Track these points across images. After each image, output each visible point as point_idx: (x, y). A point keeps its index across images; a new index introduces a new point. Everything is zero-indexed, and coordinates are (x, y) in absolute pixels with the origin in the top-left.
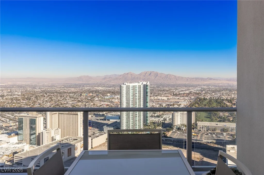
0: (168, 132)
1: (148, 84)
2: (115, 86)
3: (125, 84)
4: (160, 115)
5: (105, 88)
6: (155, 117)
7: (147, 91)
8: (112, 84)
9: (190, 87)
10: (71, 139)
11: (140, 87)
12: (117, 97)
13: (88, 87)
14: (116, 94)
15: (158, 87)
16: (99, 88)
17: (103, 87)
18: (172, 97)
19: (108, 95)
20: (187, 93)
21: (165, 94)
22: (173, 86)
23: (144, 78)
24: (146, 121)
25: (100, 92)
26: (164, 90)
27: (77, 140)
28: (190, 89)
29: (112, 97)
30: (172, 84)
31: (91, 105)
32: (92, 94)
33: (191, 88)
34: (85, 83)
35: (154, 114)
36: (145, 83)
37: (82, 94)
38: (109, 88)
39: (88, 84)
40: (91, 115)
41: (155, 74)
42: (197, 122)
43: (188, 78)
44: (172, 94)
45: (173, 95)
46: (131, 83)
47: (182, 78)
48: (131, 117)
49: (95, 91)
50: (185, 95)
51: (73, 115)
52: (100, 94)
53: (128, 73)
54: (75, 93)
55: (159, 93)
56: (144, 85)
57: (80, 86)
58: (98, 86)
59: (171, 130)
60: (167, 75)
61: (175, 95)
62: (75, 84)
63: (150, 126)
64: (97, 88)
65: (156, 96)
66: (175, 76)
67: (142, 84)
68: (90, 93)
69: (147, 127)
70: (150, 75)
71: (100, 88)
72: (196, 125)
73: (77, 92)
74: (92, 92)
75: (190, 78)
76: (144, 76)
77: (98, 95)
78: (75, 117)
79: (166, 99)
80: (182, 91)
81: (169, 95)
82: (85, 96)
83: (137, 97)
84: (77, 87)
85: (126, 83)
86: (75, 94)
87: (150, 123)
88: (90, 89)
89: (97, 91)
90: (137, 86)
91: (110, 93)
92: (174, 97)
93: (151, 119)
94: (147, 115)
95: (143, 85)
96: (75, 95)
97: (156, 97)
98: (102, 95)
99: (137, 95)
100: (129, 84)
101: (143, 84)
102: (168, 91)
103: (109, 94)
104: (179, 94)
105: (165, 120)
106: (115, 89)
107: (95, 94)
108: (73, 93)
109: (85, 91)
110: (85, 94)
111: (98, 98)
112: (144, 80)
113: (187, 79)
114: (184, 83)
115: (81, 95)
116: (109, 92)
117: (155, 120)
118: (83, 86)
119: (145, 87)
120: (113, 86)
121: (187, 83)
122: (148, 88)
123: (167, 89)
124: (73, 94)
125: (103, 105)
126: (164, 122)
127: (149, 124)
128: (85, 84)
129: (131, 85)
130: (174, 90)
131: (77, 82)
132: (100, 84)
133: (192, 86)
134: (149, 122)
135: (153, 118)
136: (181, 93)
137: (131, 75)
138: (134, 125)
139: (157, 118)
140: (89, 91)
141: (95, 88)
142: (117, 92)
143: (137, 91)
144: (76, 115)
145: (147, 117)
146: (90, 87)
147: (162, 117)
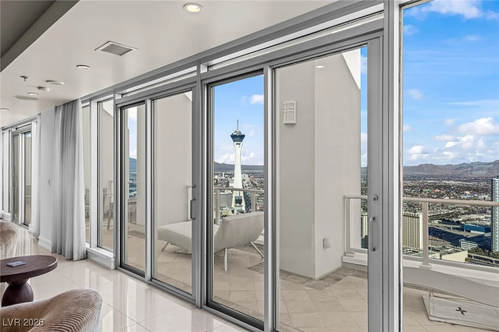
2: (478, 179)
5: (460, 182)
8: (472, 177)
10: (408, 249)
12: (483, 197)
13: (432, 180)
14: (480, 193)
16: (449, 182)
17: (458, 181)
19: (466, 194)
25: (452, 188)
27: (417, 252)
29: (474, 197)
31: (438, 206)
32: (439, 191)
34: (427, 174)
37: (424, 190)
38: (468, 183)
39: (432, 176)
40: (438, 221)
49: (443, 186)
51: (412, 218)
52: (453, 190)
54: (412, 187)
57: (419, 178)
58: (448, 180)
62: (412, 176)
64: (447, 182)
68: (435, 188)
71: (451, 181)
73: (416, 187)
74: (439, 187)
77: (448, 192)
78: (414, 221)
82: (428, 193)
84: (415, 180)
86: (412, 189)
88: (435, 183)
89: (446, 187)
91: (470, 191)
96: (413, 191)
98: (457, 193)
103: (467, 192)
106: (478, 185)
107: (443, 191)
108: (409, 187)
109: (427, 185)
110: (427, 190)
111: (449, 197)
115: (421, 191)
116: (468, 189)
118: (425, 179)
120: (476, 180)
124: (410, 189)
125: (457, 207)
128: (427, 176)
131: (416, 173)
132: (452, 177)
140: (433, 185)
141: (444, 182)
142: (483, 189)
144: (417, 219)
146: (435, 180)
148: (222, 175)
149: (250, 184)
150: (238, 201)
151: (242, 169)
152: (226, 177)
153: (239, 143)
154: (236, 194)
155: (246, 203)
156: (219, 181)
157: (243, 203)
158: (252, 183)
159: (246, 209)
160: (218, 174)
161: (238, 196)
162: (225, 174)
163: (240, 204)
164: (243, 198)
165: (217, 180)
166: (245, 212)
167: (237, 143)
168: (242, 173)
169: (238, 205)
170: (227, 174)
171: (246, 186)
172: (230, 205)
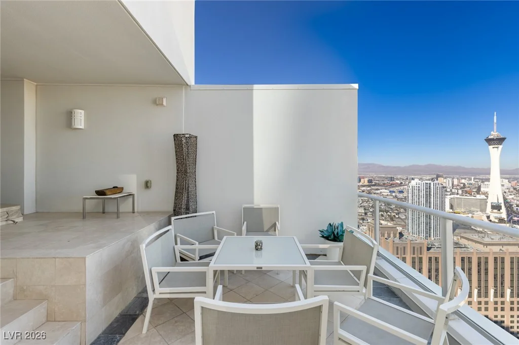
148: (470, 179)
149: (512, 189)
150: (496, 207)
151: (501, 174)
152: (477, 182)
153: (496, 146)
154: (492, 199)
155: (508, 211)
156: (467, 186)
157: (503, 210)
158: (515, 189)
159: (507, 217)
160: (465, 179)
161: (496, 202)
162: (474, 179)
163: (499, 210)
164: (503, 205)
165: (464, 184)
166: (506, 219)
167: (494, 146)
168: (501, 178)
169: (495, 211)
170: (477, 179)
171: (505, 192)
172: (483, 210)
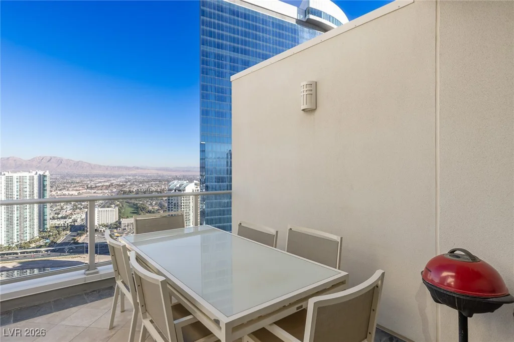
0: (80, 236)
1: (47, 173)
3: (4, 174)
4: (68, 216)
6: (58, 218)
7: (45, 184)
9: (110, 177)
11: (32, 178)
15: (63, 178)
18: (86, 191)
20: (107, 186)
21: (75, 187)
22: (87, 176)
23: (38, 165)
24: (44, 226)
26: (72, 183)
28: (111, 181)
30: (85, 173)
33: (112, 179)
35: (56, 215)
36: (41, 173)
41: (58, 161)
42: (121, 219)
43: (108, 166)
44: (86, 187)
45: (88, 188)
46: (15, 172)
47: (100, 166)
48: (15, 222)
50: (104, 187)
53: (8, 158)
55: (65, 187)
56: (40, 175)
59: (84, 234)
60: (78, 162)
61: (90, 188)
63: (50, 231)
65: (60, 190)
66: (90, 164)
67: (36, 174)
69: (44, 234)
70: (51, 161)
72: (120, 223)
75: (110, 167)
76: (39, 163)
79: (77, 194)
80: (100, 182)
81: (81, 188)
83: (28, 193)
85: (6, 173)
87: (51, 227)
90: (26, 177)
92: (88, 191)
93: (51, 223)
94: (45, 217)
95: (38, 175)
97: (59, 192)
99: (28, 190)
100: (10, 174)
101: (38, 173)
102: (78, 183)
104: (96, 187)
105: (75, 221)
112: (39, 168)
113: (107, 168)
114: (103, 172)
117: (58, 223)
119: (42, 179)
121: (106, 173)
122: (48, 179)
123: (78, 180)
126: (73, 224)
127: (49, 230)
129: (15, 176)
130: (88, 182)
133: (113, 177)
134: (48, 226)
135: (56, 220)
136: (97, 185)
137: (15, 160)
138: (22, 233)
139: (62, 220)
143: (28, 183)
145: (44, 220)
147: (70, 218)
